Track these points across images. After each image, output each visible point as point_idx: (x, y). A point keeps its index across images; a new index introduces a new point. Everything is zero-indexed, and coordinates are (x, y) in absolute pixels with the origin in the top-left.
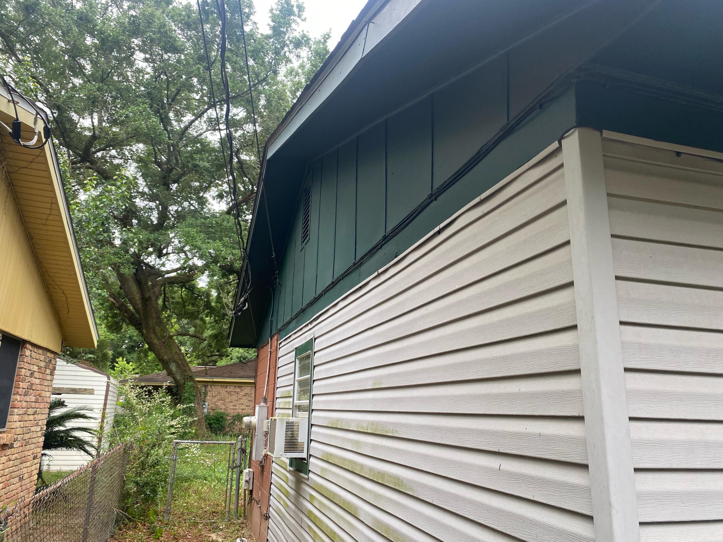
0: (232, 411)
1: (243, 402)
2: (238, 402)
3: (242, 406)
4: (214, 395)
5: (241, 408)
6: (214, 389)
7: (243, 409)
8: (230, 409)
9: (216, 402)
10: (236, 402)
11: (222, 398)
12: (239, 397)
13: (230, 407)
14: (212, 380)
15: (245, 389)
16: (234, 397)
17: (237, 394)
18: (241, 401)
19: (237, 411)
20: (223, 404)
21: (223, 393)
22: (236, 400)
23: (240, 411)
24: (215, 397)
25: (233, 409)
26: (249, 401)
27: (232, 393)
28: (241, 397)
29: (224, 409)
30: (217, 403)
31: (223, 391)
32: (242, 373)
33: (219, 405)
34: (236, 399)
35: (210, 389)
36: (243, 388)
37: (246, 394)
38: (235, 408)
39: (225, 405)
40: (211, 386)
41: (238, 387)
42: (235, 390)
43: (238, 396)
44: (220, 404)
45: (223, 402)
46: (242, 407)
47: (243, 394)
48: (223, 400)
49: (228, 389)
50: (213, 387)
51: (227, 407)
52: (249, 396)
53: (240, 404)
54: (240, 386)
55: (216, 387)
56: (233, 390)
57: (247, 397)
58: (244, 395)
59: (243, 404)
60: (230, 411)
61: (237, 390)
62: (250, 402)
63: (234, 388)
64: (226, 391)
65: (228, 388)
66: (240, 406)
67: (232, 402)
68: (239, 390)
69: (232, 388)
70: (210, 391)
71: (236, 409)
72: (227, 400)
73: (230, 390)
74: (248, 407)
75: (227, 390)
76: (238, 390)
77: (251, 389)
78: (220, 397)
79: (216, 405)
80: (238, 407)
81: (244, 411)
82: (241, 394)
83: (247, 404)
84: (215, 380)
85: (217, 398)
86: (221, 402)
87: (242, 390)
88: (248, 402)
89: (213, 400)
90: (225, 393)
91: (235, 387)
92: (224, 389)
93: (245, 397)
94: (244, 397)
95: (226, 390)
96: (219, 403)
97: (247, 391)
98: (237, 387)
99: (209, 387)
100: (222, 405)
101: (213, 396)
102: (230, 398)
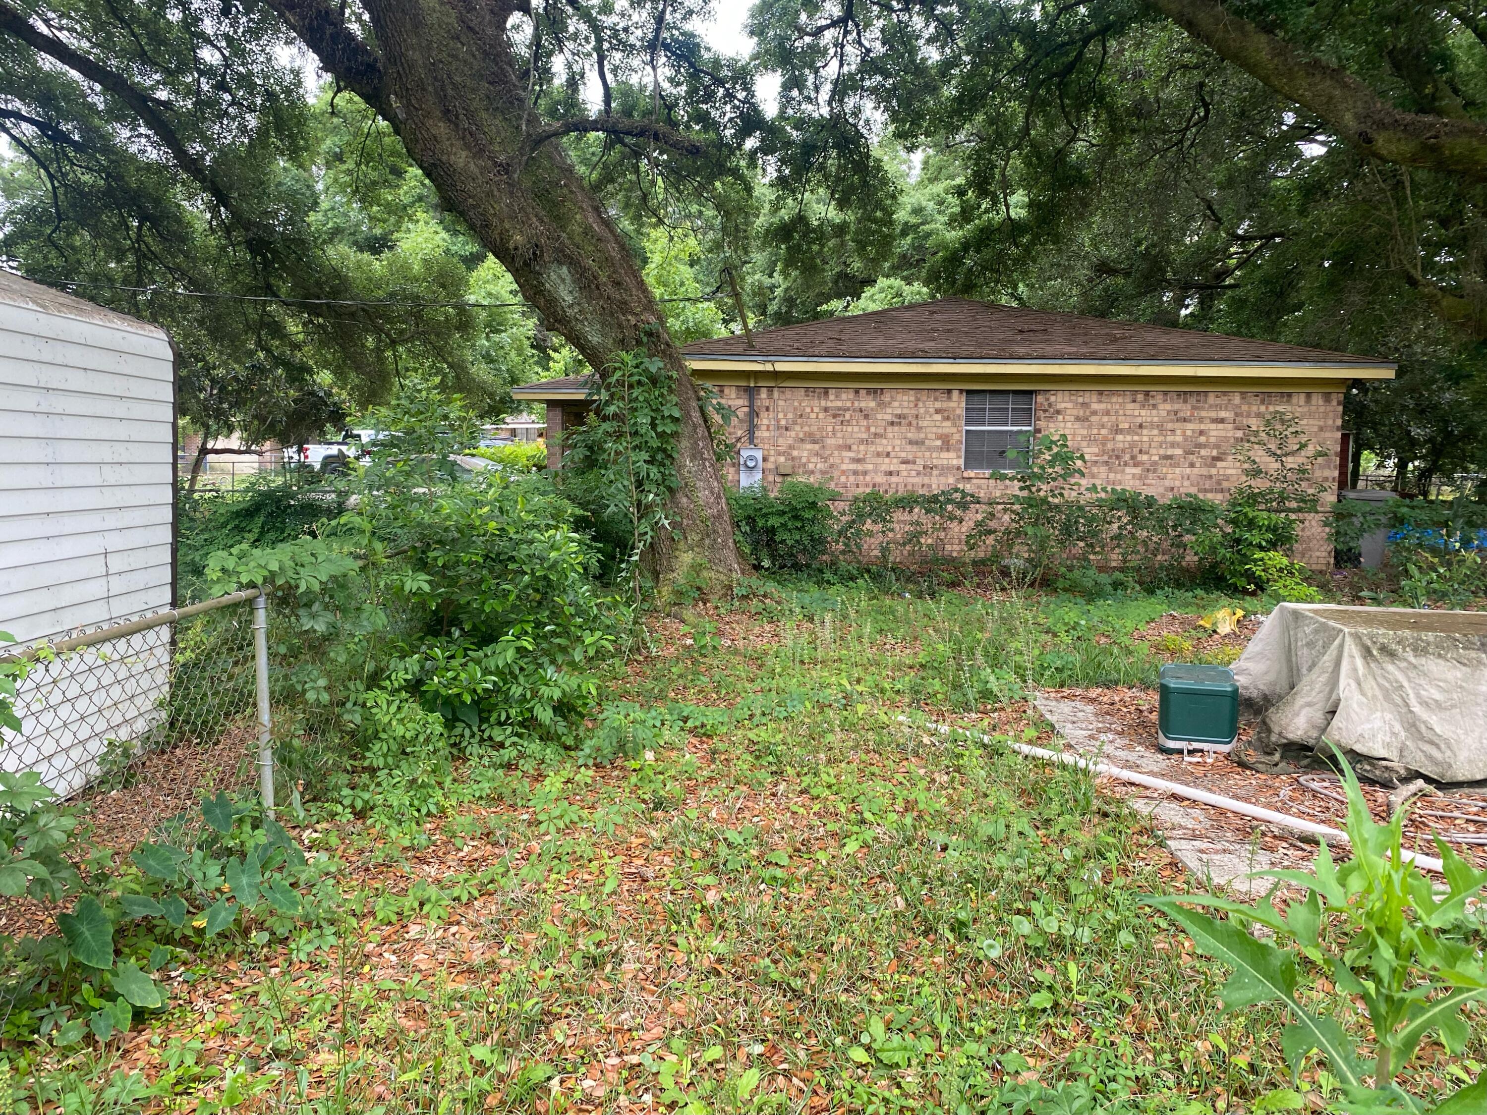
0: (852, 479)
1: (889, 449)
2: (872, 448)
3: (887, 460)
4: (783, 423)
5: (884, 467)
6: (781, 403)
7: (890, 474)
8: (843, 472)
9: (791, 447)
10: (862, 448)
11: (811, 435)
12: (873, 429)
13: (844, 467)
14: (769, 367)
15: (893, 399)
16: (857, 430)
17: (866, 417)
18: (883, 445)
19: (868, 478)
20: (817, 454)
21: (813, 416)
22: (862, 442)
23: (880, 479)
24: (787, 429)
25: (855, 473)
26: (911, 442)
27: (847, 416)
28: (880, 431)
29: (823, 473)
30: (795, 453)
31: (813, 407)
32: (879, 343)
33: (804, 460)
34: (865, 436)
35: (766, 403)
36: (887, 397)
37: (899, 416)
38: (859, 467)
39: (825, 460)
40: (770, 389)
41: (869, 391)
42: (856, 404)
43: (868, 428)
44: (805, 454)
45: (817, 447)
46: (886, 464)
47: (888, 417)
48: (815, 442)
49: (833, 402)
50: (776, 394)
51: (832, 466)
52: (910, 424)
53: (878, 455)
54: (875, 391)
55: (788, 394)
56: (849, 404)
57: (904, 429)
58: (892, 423)
59: (888, 455)
60: (843, 479)
61: (863, 405)
62: (915, 448)
63: (851, 395)
64: (826, 410)
65: (832, 397)
66: (880, 460)
67: (849, 448)
68: (872, 404)
69: (844, 396)
70: (767, 409)
71: (865, 473)
72: (830, 441)
73: (839, 404)
74: (909, 466)
75: (829, 404)
76: (868, 403)
77: (918, 400)
78: (806, 429)
79: (793, 459)
80: (870, 467)
81: (894, 479)
82: (879, 417)
83: (903, 455)
84: (781, 367)
85: (793, 434)
86: (809, 446)
87: (882, 405)
88: (909, 447)
89: (781, 441)
90: (821, 416)
91: (857, 391)
92: (816, 403)
93: (896, 428)
94: (890, 429)
95: (823, 403)
96: (804, 452)
97: (901, 406)
98: (863, 393)
99: (764, 394)
100: (814, 459)
101: (778, 427)
102: (839, 435)
